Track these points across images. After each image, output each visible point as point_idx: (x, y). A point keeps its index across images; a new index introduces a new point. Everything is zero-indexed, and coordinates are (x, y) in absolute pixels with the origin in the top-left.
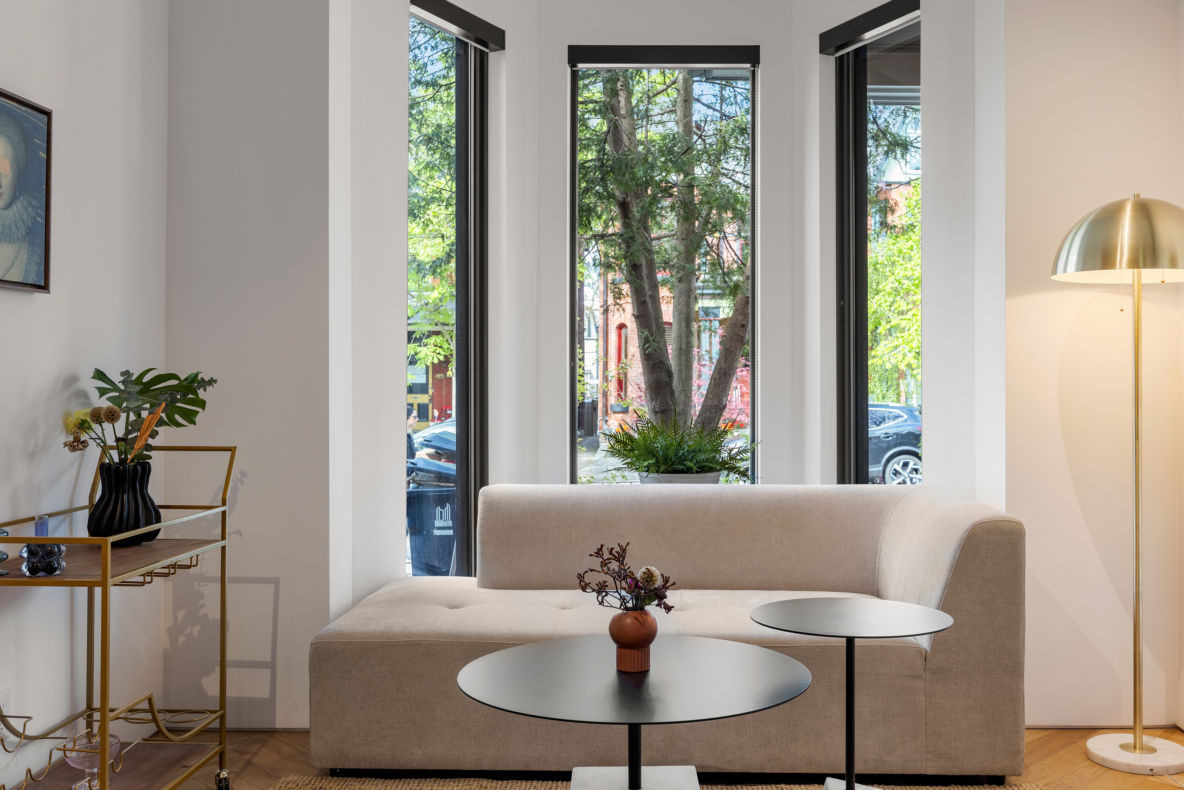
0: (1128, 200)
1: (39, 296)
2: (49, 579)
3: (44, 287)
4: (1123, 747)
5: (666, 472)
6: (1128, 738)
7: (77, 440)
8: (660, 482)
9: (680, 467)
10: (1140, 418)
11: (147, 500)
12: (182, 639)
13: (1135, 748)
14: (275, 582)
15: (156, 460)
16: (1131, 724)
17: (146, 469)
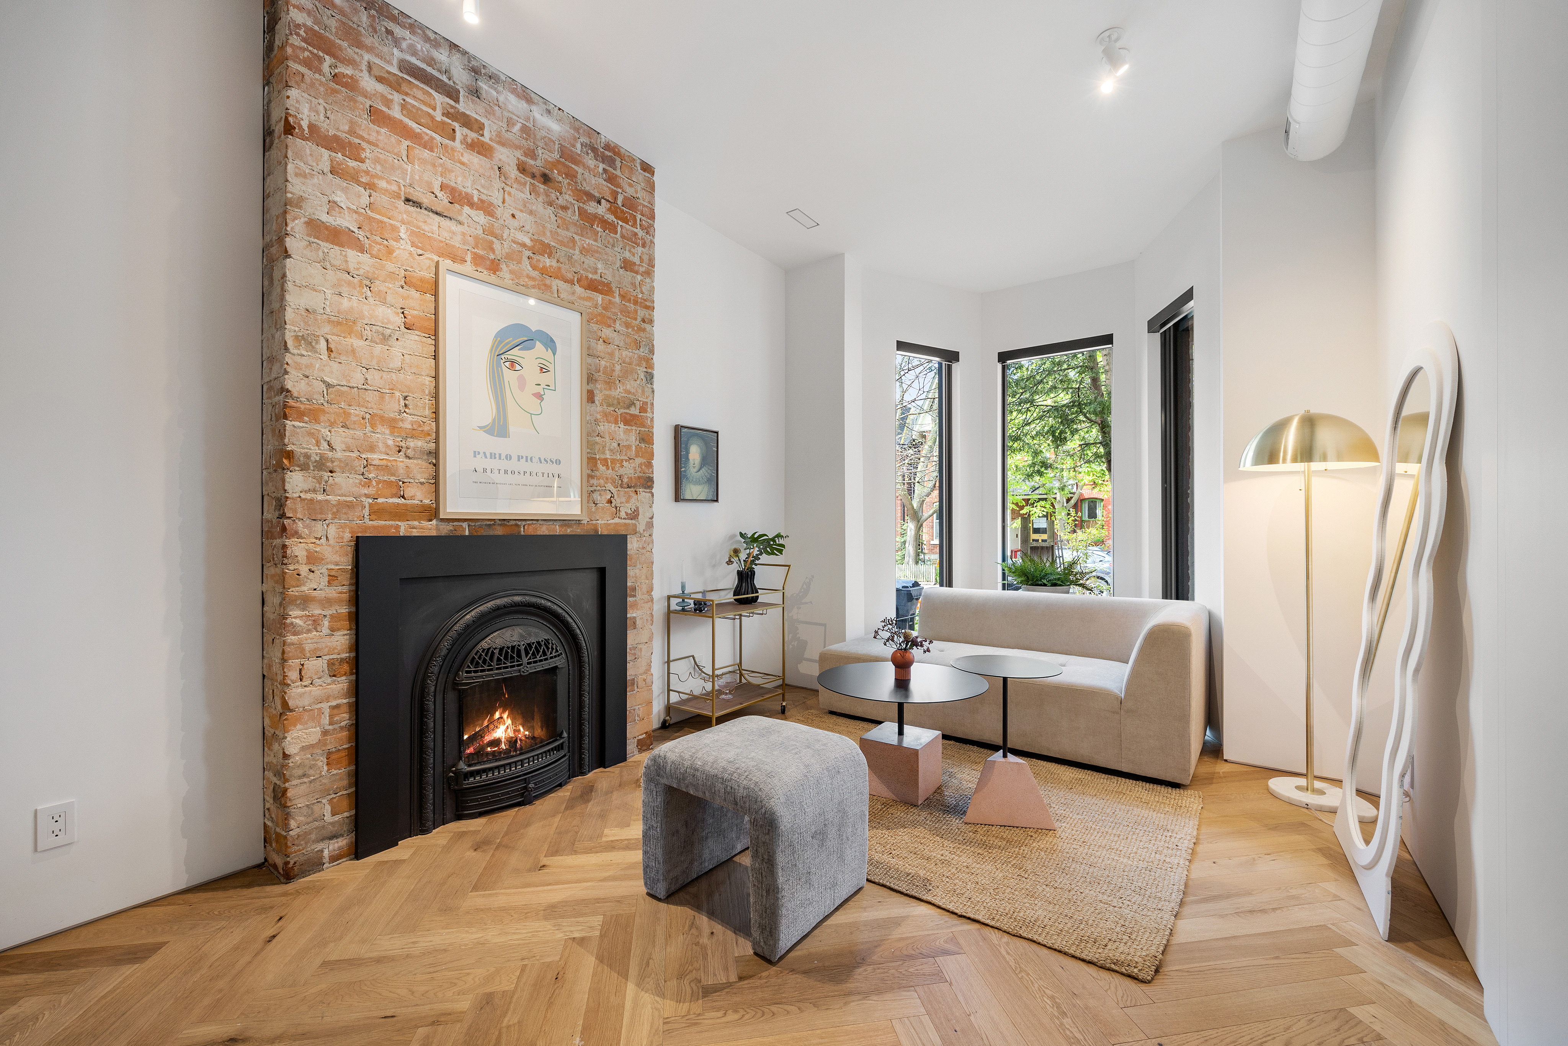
0: (1296, 415)
1: (716, 504)
2: (700, 614)
3: (717, 501)
4: (1298, 788)
5: (1032, 585)
6: (1302, 782)
7: (730, 561)
8: (1029, 590)
9: (1040, 583)
10: (1310, 563)
11: (753, 585)
12: (791, 646)
13: (1307, 790)
14: (825, 625)
15: (757, 569)
16: (1305, 772)
17: (753, 573)
